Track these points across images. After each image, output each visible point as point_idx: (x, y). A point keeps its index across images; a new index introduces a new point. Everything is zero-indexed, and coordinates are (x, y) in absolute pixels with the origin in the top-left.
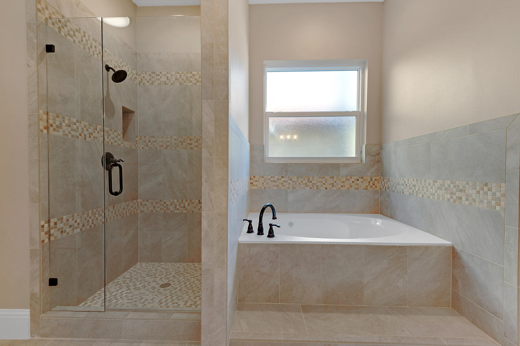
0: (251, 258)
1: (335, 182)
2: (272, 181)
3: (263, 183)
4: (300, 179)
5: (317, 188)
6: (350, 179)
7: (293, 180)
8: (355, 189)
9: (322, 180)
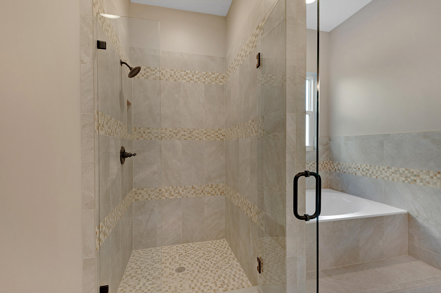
6: (309, 163)
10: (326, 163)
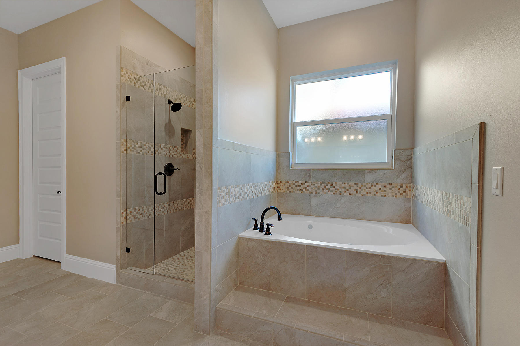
0: (248, 250)
1: (360, 188)
2: (296, 186)
3: (288, 188)
4: (322, 184)
5: (341, 194)
6: (377, 186)
7: (316, 185)
8: (382, 196)
9: (345, 185)
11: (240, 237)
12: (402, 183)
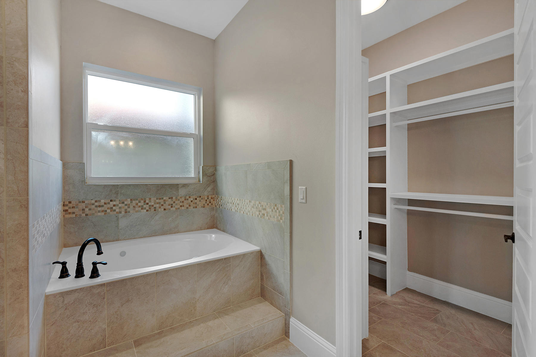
0: (66, 309)
1: (174, 202)
2: (96, 206)
3: (83, 210)
4: (134, 202)
5: (155, 210)
6: (189, 199)
7: (126, 203)
8: (194, 208)
9: (160, 201)
10: (212, 198)
11: (47, 294)
12: (208, 195)
